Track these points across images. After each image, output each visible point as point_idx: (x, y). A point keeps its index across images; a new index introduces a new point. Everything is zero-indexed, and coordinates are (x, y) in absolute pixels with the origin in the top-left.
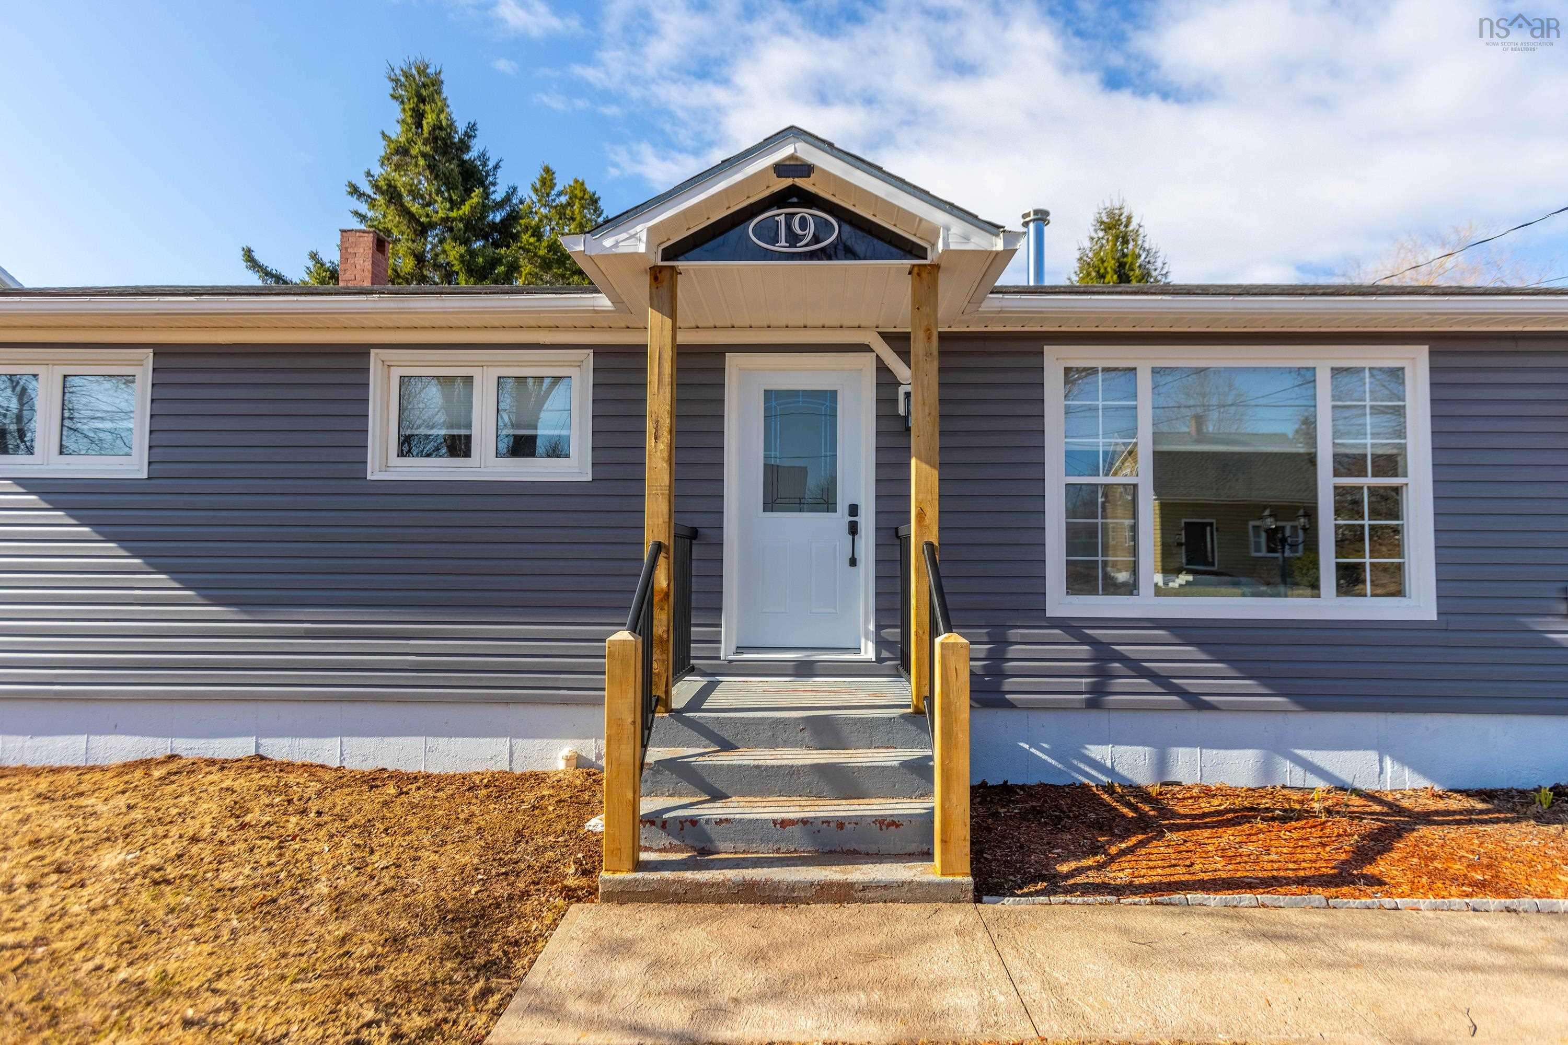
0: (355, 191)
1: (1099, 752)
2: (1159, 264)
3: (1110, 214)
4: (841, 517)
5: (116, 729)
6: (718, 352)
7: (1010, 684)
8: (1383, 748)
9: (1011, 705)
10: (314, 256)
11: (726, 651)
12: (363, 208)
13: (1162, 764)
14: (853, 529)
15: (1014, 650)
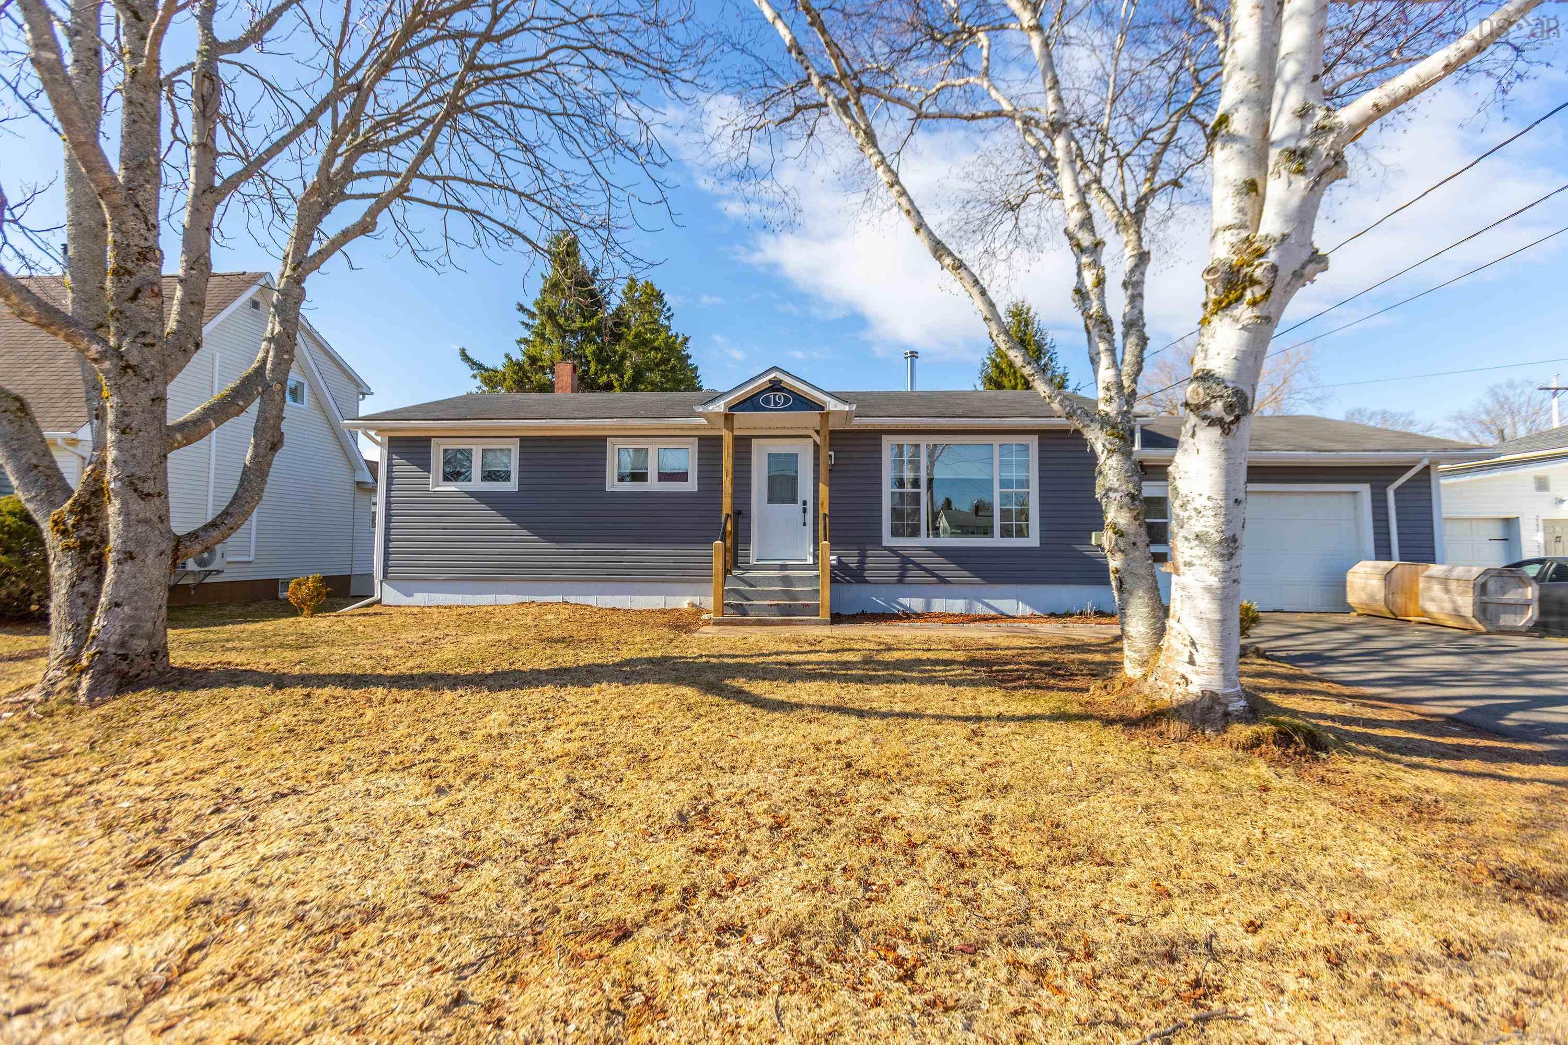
0: (521, 308)
1: (905, 601)
2: (1048, 340)
3: (1016, 305)
4: (800, 505)
5: (506, 593)
6: (749, 438)
7: (867, 573)
8: (1018, 598)
9: (868, 582)
10: (507, 356)
11: (753, 560)
12: (526, 319)
13: (928, 605)
14: (805, 511)
15: (869, 560)
